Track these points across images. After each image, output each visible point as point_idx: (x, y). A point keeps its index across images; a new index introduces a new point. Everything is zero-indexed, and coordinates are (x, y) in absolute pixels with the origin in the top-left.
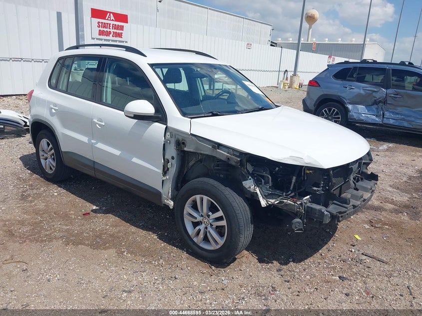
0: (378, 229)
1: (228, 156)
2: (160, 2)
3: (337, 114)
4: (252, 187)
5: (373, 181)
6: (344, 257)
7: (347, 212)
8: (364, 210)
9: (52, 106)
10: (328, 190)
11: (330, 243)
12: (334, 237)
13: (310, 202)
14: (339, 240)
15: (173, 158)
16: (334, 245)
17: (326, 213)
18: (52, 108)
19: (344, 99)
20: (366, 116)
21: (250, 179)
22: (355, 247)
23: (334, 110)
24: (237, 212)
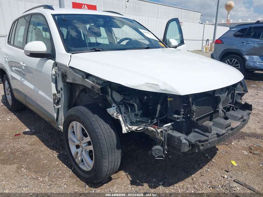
0: (256, 156)
1: (92, 84)
2: (128, 2)
3: (237, 63)
4: (115, 114)
5: (248, 111)
6: (215, 183)
7: (209, 141)
8: (246, 137)
9: (6, 56)
10: (189, 117)
11: (205, 168)
12: (211, 162)
13: (171, 129)
14: (215, 164)
15: (61, 89)
16: (209, 170)
17: (184, 141)
18: (6, 58)
19: (242, 52)
20: (260, 64)
21: (114, 106)
22: (229, 173)
23: (234, 61)
24: (100, 137)
